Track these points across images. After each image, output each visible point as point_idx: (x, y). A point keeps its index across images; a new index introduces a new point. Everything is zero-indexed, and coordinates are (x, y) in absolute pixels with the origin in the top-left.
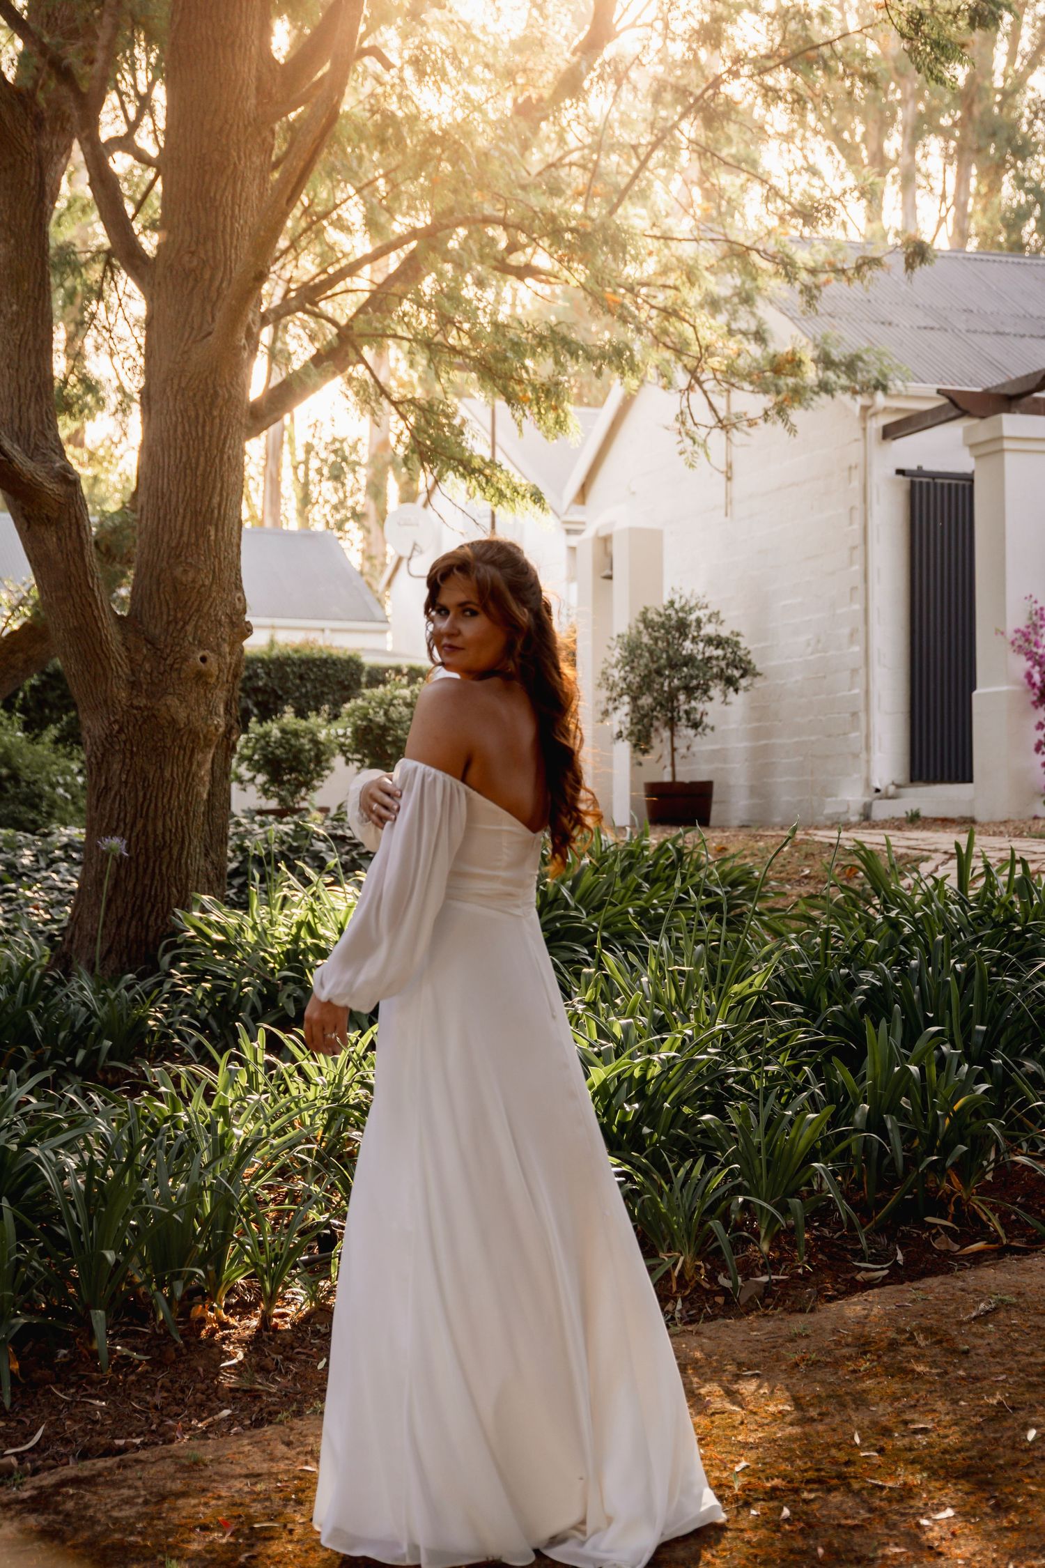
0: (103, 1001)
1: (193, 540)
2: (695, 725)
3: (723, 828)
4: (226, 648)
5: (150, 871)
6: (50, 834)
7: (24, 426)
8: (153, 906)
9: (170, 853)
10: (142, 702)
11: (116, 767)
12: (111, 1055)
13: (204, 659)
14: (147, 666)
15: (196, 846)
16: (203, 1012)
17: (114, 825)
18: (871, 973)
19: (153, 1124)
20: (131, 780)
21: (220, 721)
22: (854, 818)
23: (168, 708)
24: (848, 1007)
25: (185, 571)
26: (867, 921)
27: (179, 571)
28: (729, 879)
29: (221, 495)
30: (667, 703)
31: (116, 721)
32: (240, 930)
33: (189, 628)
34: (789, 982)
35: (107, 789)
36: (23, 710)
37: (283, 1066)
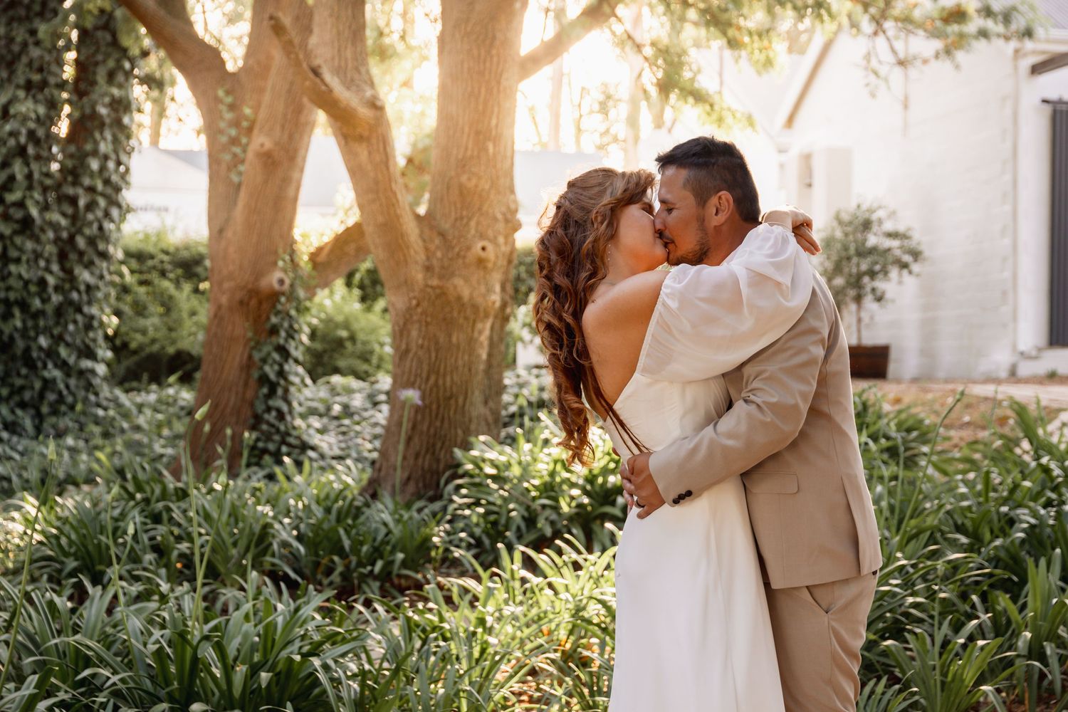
0: (398, 521)
1: (476, 153)
2: (879, 299)
3: (898, 381)
4: (501, 240)
5: (440, 416)
6: (377, 382)
7: (343, 64)
8: (443, 443)
9: (457, 401)
10: (435, 282)
11: (414, 333)
12: (404, 564)
13: (484, 249)
14: (439, 254)
15: (477, 397)
16: (477, 531)
17: (412, 379)
18: (1026, 511)
19: (424, 631)
20: (426, 343)
21: (496, 298)
22: (1003, 374)
23: (455, 287)
24: (1009, 540)
25: (469, 179)
26: (1022, 467)
27: (464, 178)
28: (905, 426)
29: (498, 118)
30: (856, 283)
31: (414, 298)
32: (508, 466)
33: (473, 223)
34: (956, 517)
35: (407, 351)
36: (361, 287)
37: (535, 580)
